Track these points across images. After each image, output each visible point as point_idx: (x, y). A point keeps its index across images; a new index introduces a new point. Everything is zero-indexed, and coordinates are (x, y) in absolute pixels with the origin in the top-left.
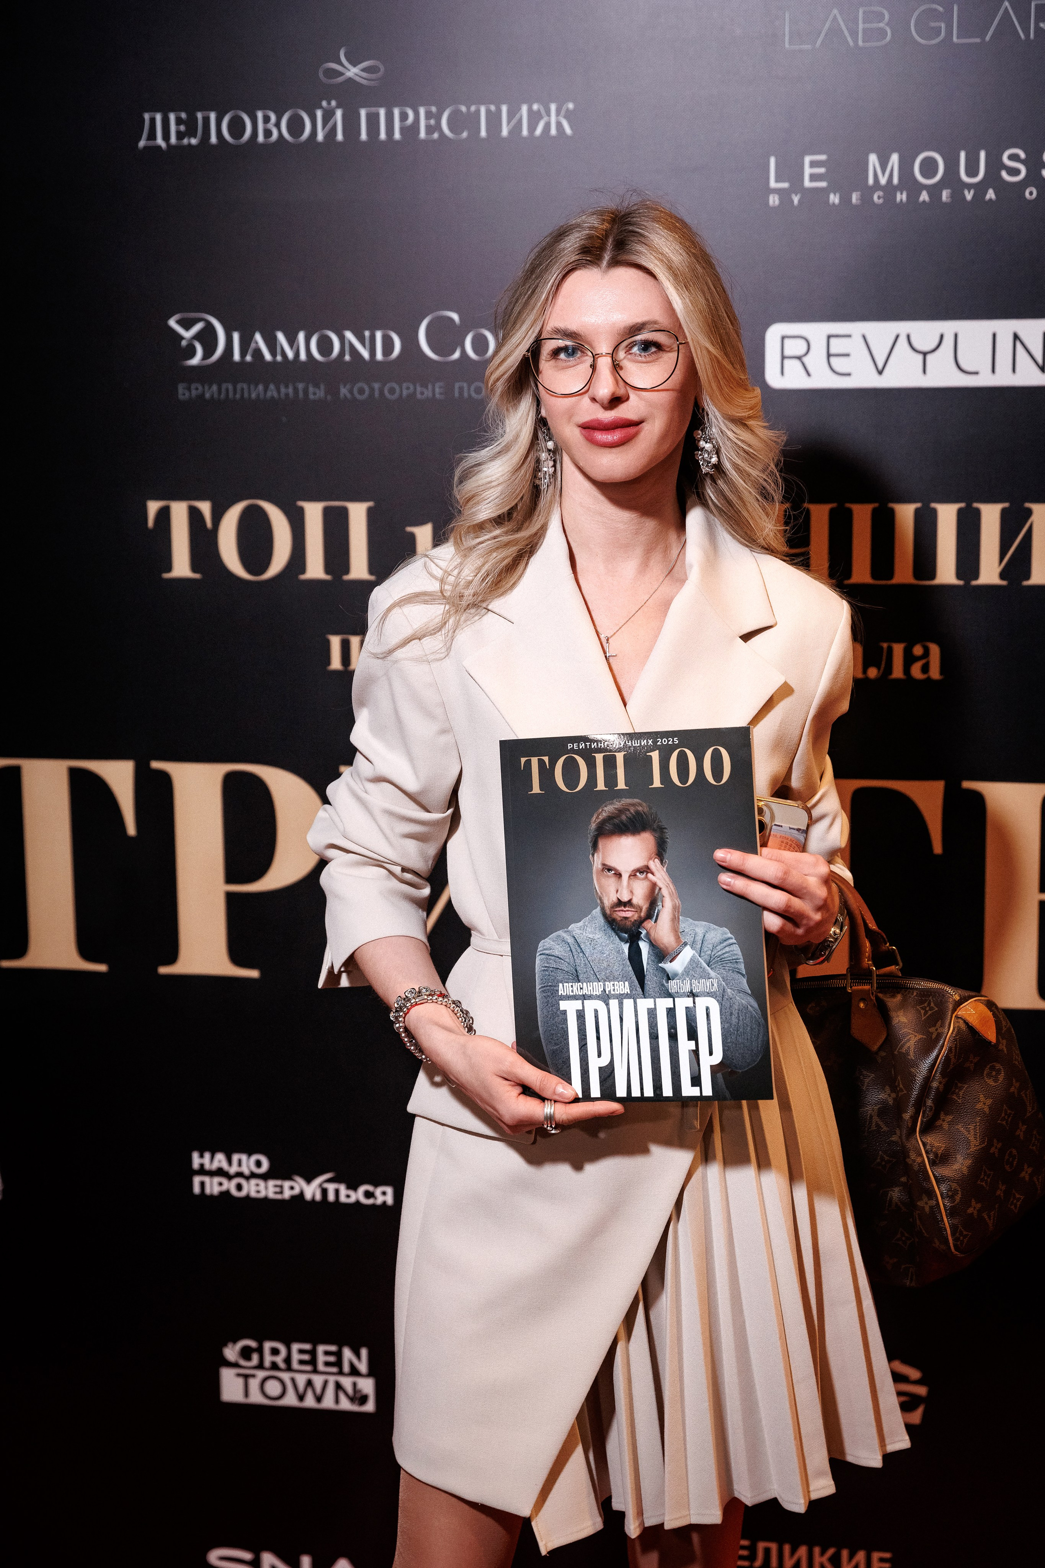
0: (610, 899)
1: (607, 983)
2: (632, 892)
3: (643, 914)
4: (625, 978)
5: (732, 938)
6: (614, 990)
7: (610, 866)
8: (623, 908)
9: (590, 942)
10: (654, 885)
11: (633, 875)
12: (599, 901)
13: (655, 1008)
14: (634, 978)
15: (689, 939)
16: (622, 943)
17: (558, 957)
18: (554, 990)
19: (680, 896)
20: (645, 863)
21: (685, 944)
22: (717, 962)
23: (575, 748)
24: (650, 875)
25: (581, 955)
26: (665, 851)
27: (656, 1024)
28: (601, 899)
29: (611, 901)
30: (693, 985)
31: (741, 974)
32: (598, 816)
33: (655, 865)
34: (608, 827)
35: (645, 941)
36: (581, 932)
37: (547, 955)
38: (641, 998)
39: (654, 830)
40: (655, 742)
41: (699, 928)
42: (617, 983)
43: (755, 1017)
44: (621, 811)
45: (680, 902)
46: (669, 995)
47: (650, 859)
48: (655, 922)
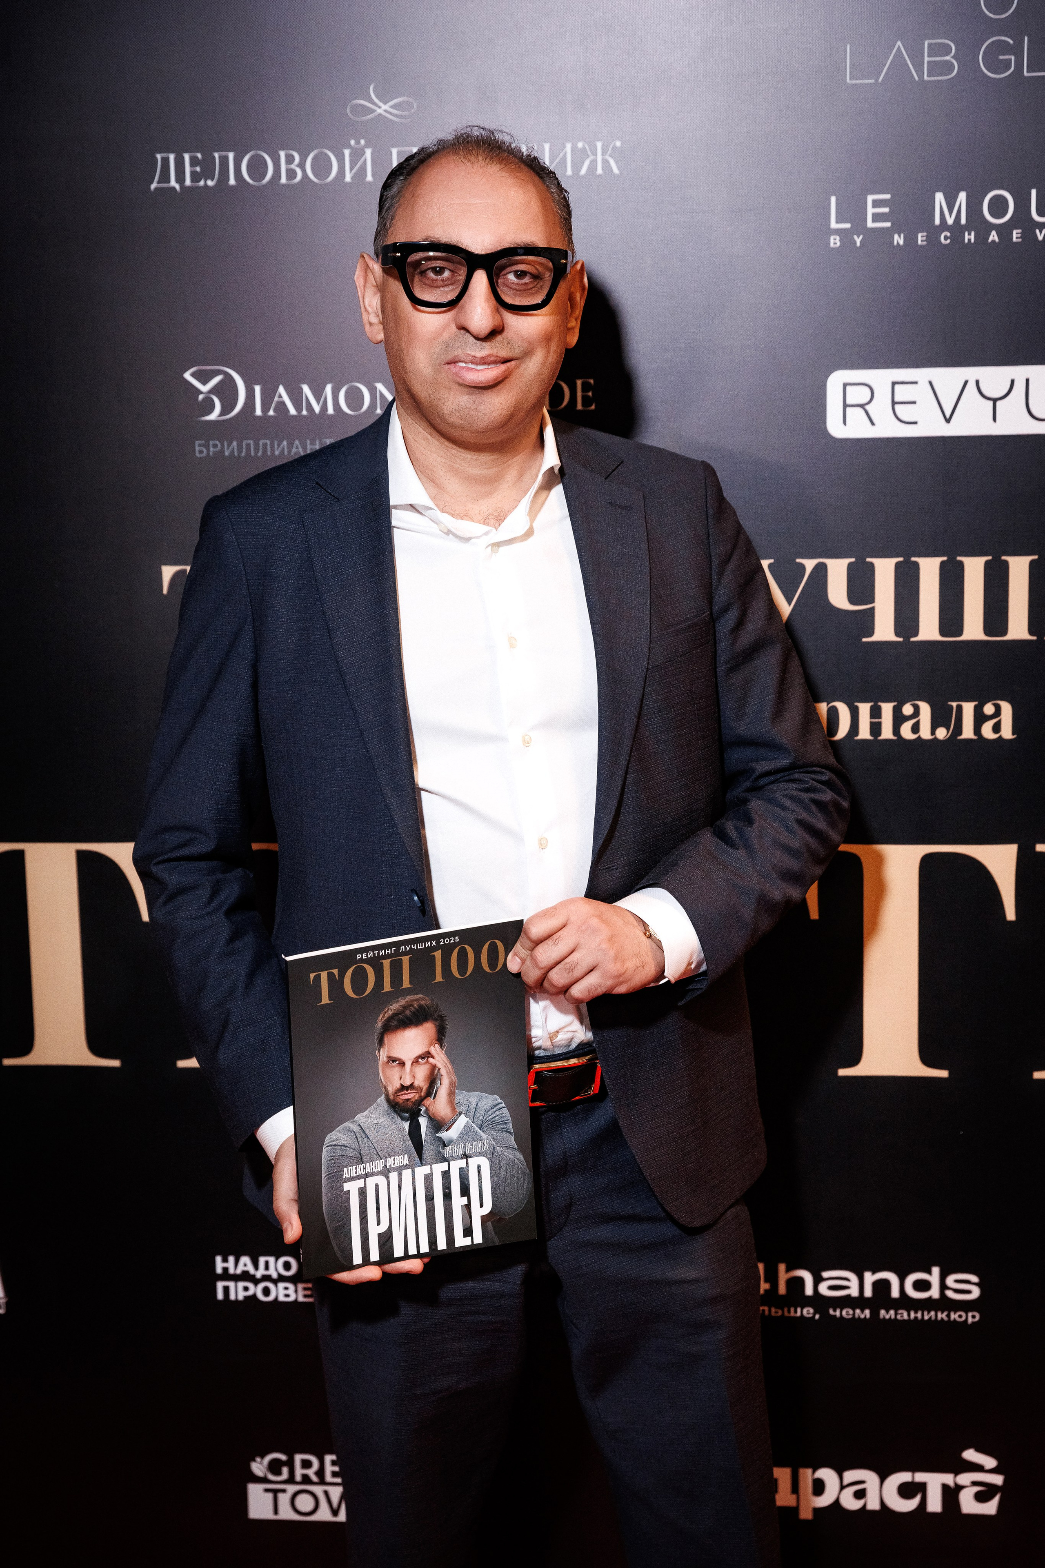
0: (393, 1085)
1: (388, 1159)
2: (414, 1076)
3: (423, 1094)
4: (405, 1151)
5: (501, 1103)
6: (394, 1164)
7: (395, 1058)
8: (405, 1092)
9: (374, 1127)
10: (434, 1067)
11: (416, 1061)
12: (383, 1090)
13: (432, 1173)
14: (413, 1150)
15: (463, 1109)
16: (404, 1122)
17: (344, 1146)
18: (338, 1175)
19: (457, 1072)
20: (427, 1050)
21: (460, 1113)
22: (488, 1125)
23: (364, 958)
24: (431, 1060)
25: (366, 1139)
26: (444, 1036)
27: (432, 1187)
28: (385, 1088)
29: (395, 1088)
30: (466, 1148)
31: (509, 1132)
32: (384, 1015)
33: (435, 1050)
34: (394, 1023)
35: (424, 1116)
36: (366, 1119)
37: (334, 1145)
38: (419, 1166)
39: (435, 1020)
40: (438, 942)
41: (473, 1098)
42: (398, 1157)
43: (521, 1168)
44: (405, 1008)
45: (456, 1078)
46: (445, 1160)
47: (431, 1045)
48: (434, 1098)
